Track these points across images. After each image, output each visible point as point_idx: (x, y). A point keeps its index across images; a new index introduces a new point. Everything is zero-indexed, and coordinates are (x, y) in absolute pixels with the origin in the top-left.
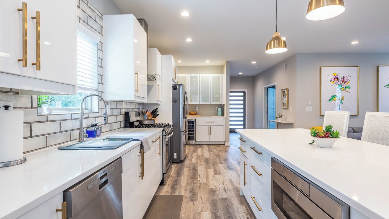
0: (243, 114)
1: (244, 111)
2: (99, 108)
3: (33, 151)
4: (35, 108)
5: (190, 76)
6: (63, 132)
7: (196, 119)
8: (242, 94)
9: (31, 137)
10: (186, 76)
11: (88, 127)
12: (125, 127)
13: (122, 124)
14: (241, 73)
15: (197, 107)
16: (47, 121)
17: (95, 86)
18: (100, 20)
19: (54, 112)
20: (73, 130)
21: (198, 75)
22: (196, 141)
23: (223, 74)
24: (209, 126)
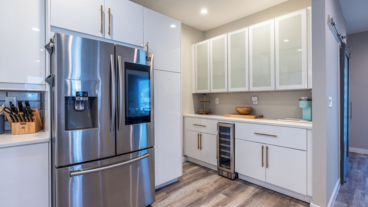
5: (231, 36)
7: (235, 123)
15: (254, 99)
21: (245, 29)
22: (235, 173)
23: (310, 8)
24: (263, 144)
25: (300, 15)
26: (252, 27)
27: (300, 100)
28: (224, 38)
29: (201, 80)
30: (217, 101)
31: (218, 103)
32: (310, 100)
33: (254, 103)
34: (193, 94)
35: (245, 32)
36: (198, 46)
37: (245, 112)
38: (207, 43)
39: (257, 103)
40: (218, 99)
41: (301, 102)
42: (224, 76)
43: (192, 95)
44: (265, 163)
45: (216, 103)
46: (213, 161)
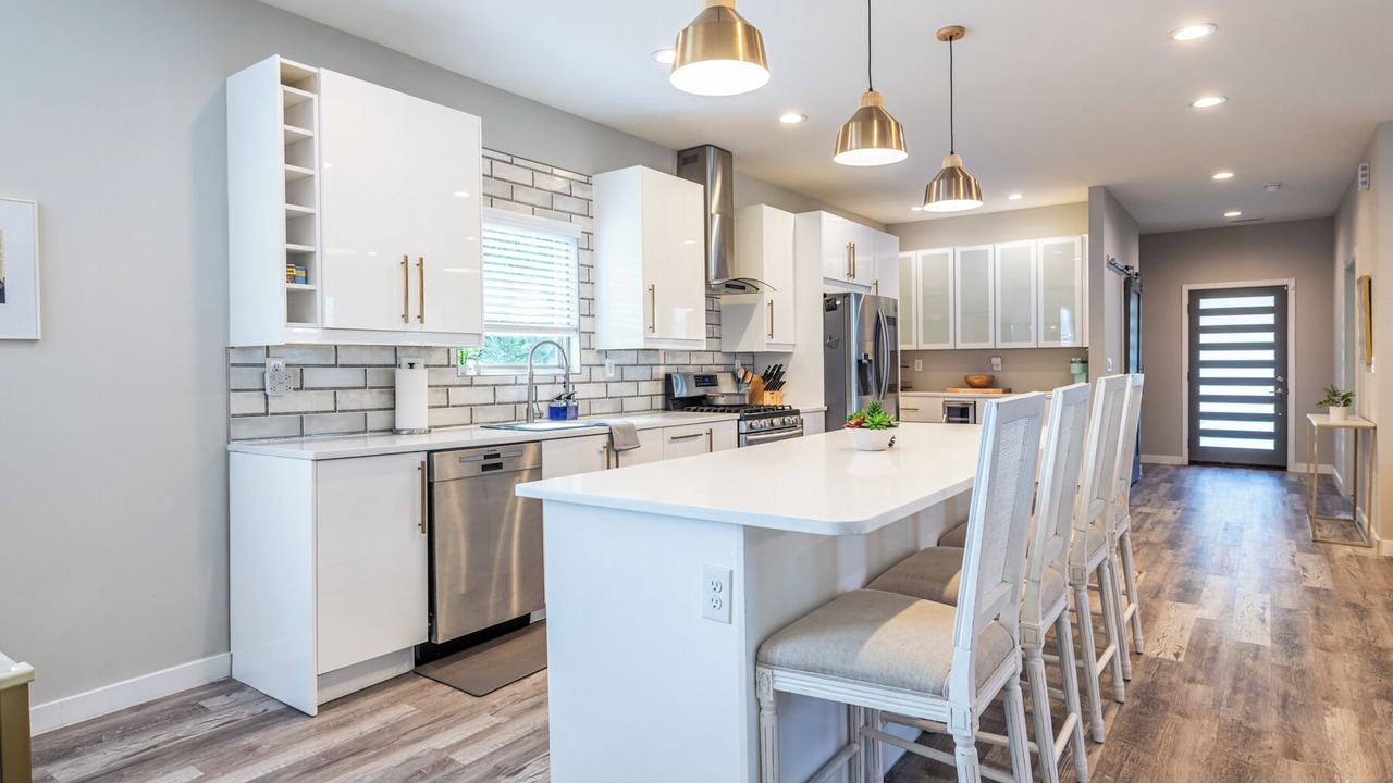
0: (1272, 388)
1: (1277, 375)
2: (582, 366)
3: (450, 426)
4: (454, 366)
5: (962, 253)
6: (499, 404)
7: (978, 401)
8: (1269, 301)
9: (448, 406)
10: (947, 255)
11: (552, 401)
12: (666, 409)
13: (659, 402)
14: (1233, 214)
15: (996, 361)
16: (471, 385)
17: (575, 323)
18: (584, 190)
19: (485, 372)
20: (519, 403)
21: (989, 247)
23: (1087, 236)
25: (1073, 244)
26: (1000, 246)
27: (1072, 362)
30: (919, 365)
31: (920, 369)
32: (1085, 362)
33: (995, 368)
35: (987, 251)
37: (984, 383)
38: (910, 258)
39: (1000, 368)
40: (920, 361)
41: (1073, 365)
45: (917, 369)
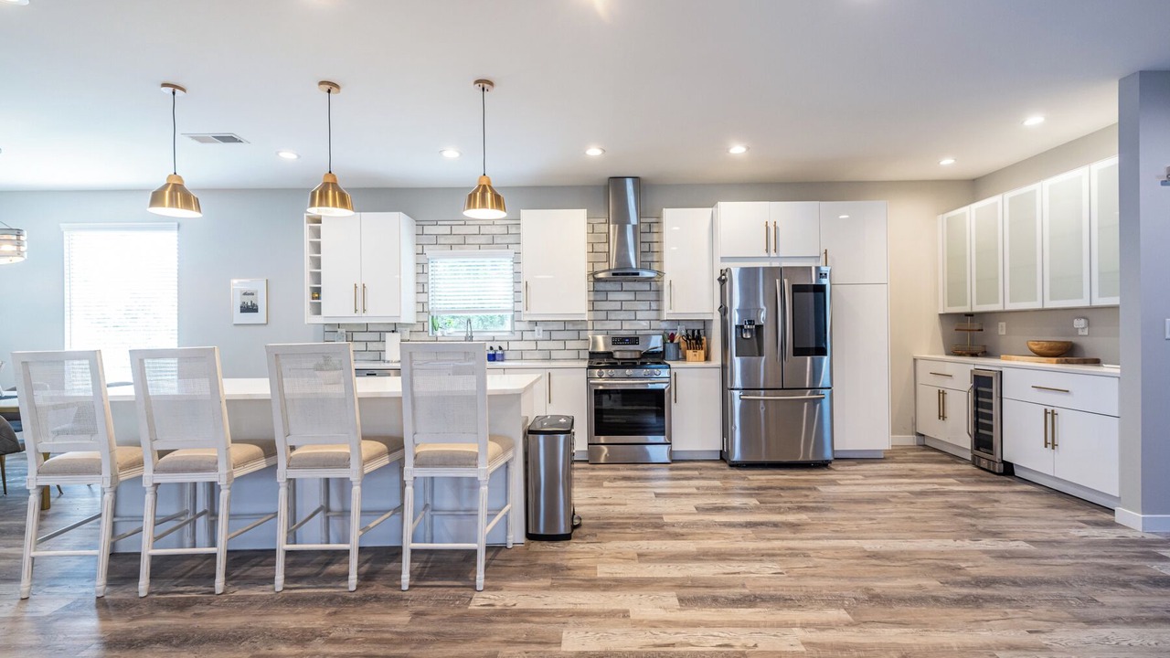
2: (515, 331)
4: (426, 332)
7: (1002, 369)
15: (1079, 321)
21: (1036, 186)
22: (1004, 462)
24: (1046, 407)
28: (997, 203)
29: (955, 287)
30: (1002, 329)
31: (1004, 333)
33: (1080, 333)
34: (940, 315)
35: (1035, 191)
36: (948, 218)
37: (1043, 350)
39: (1086, 332)
40: (1004, 324)
42: (997, 278)
43: (937, 318)
44: (1051, 442)
45: (1000, 333)
46: (966, 442)
